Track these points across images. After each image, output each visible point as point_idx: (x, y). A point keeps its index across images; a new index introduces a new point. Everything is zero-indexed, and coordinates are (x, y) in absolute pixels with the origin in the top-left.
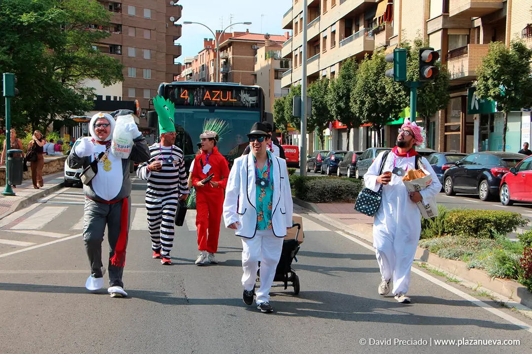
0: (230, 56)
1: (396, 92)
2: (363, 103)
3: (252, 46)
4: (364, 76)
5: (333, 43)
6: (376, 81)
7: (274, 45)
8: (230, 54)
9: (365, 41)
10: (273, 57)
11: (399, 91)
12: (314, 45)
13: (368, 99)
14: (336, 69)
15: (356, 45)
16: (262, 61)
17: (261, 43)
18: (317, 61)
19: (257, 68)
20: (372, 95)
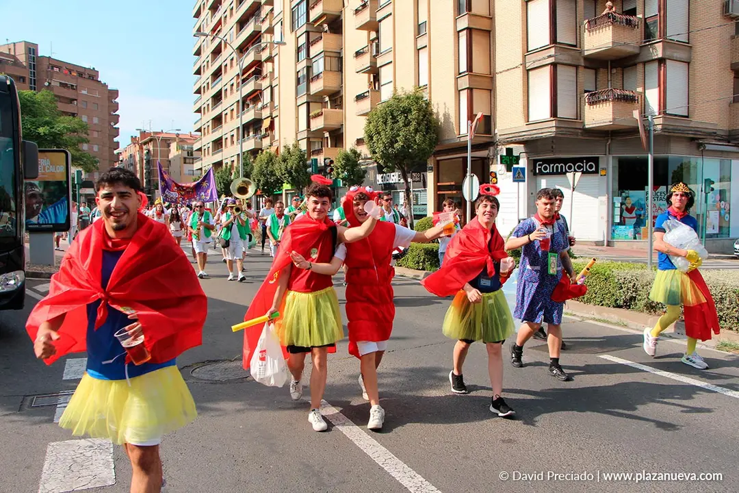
0: (151, 149)
1: (283, 175)
2: (259, 181)
3: (167, 142)
4: (259, 165)
5: (232, 142)
6: (266, 168)
7: (182, 141)
8: (151, 147)
9: (255, 142)
10: (183, 149)
11: (285, 174)
12: (218, 143)
13: (262, 179)
14: (235, 158)
15: (250, 144)
16: (174, 151)
17: (174, 140)
18: (221, 153)
19: (171, 156)
20: (265, 176)
